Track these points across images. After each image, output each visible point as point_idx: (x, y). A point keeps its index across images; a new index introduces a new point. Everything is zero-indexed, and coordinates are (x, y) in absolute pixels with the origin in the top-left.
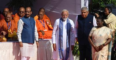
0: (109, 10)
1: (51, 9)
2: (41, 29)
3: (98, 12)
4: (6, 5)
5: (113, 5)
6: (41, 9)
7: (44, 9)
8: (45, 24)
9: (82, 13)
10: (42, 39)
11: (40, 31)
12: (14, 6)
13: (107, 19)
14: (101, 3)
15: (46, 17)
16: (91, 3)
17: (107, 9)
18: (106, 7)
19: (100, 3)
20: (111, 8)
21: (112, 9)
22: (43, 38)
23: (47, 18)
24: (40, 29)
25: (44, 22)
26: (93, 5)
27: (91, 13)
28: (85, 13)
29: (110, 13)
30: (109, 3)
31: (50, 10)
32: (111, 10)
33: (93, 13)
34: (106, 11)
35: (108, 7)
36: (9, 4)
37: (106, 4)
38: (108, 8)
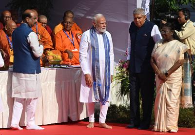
0: (185, 15)
1: (85, 12)
2: (68, 48)
3: (165, 17)
4: (6, 7)
5: (192, 5)
6: (67, 12)
7: (73, 14)
8: (74, 38)
9: (135, 19)
10: (68, 65)
11: (66, 52)
12: (20, 8)
13: (183, 30)
14: (172, 3)
15: (75, 27)
16: (154, 3)
17: (181, 13)
18: (180, 10)
19: (169, 3)
20: (188, 11)
21: (191, 13)
22: (70, 63)
23: (78, 28)
24: (66, 48)
25: (72, 36)
26: (157, 5)
27: (154, 19)
28: (139, 18)
29: (186, 19)
30: (185, 3)
31: (83, 15)
32: (189, 14)
33: (158, 20)
34: (180, 17)
35: (184, 10)
36: (12, 5)
37: (179, 3)
38: (183, 12)
